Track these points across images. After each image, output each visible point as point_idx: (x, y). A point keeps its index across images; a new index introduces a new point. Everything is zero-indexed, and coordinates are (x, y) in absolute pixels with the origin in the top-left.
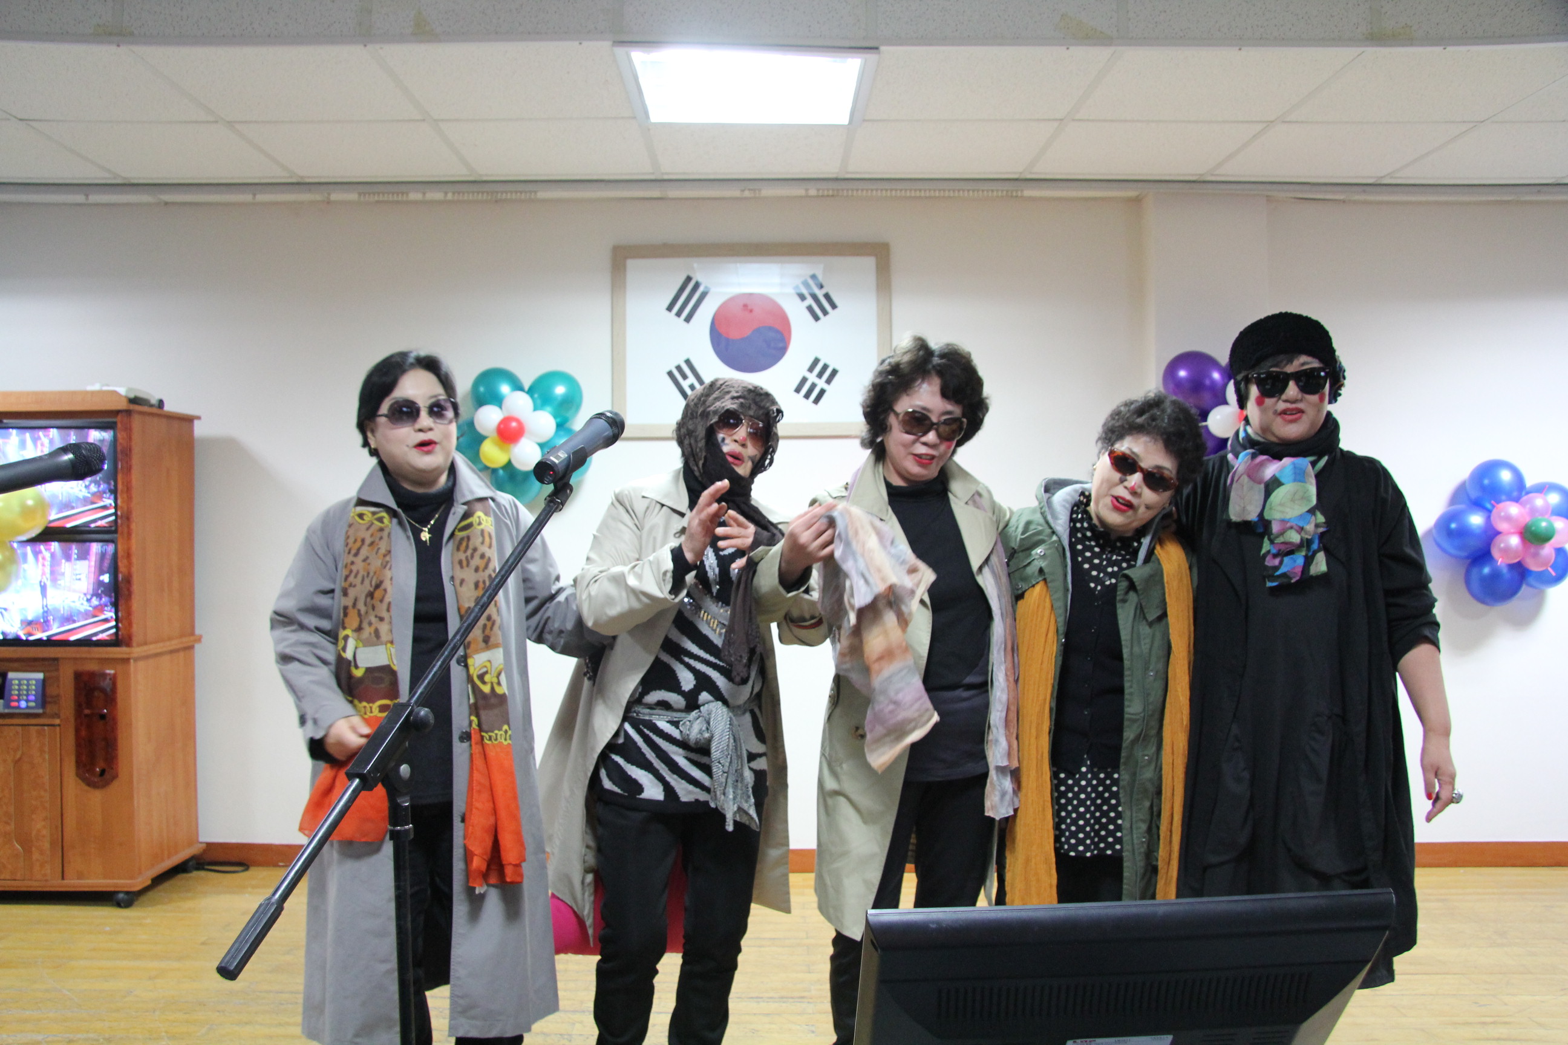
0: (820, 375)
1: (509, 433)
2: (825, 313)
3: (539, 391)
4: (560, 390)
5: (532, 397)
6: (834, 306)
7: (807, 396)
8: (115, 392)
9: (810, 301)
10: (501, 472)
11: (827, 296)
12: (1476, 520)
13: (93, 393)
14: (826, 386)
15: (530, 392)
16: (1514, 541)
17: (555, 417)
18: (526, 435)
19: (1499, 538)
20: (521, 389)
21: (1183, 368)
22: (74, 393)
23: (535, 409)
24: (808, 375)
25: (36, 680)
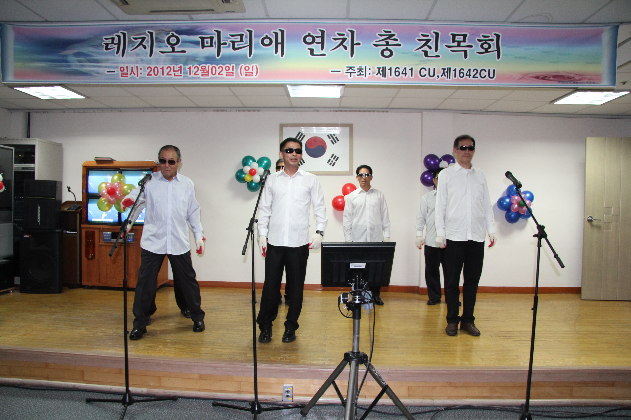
0: (334, 159)
1: (252, 173)
2: (336, 142)
3: (260, 162)
4: (265, 162)
5: (258, 163)
6: (338, 140)
7: (330, 164)
8: (153, 162)
9: (332, 139)
10: (250, 183)
11: (336, 138)
12: (508, 200)
13: (148, 162)
14: (335, 162)
15: (258, 162)
16: (516, 206)
17: (264, 169)
18: (257, 173)
19: (513, 205)
20: (255, 161)
21: (429, 159)
22: (143, 162)
23: (259, 167)
24: (331, 158)
25: (132, 234)
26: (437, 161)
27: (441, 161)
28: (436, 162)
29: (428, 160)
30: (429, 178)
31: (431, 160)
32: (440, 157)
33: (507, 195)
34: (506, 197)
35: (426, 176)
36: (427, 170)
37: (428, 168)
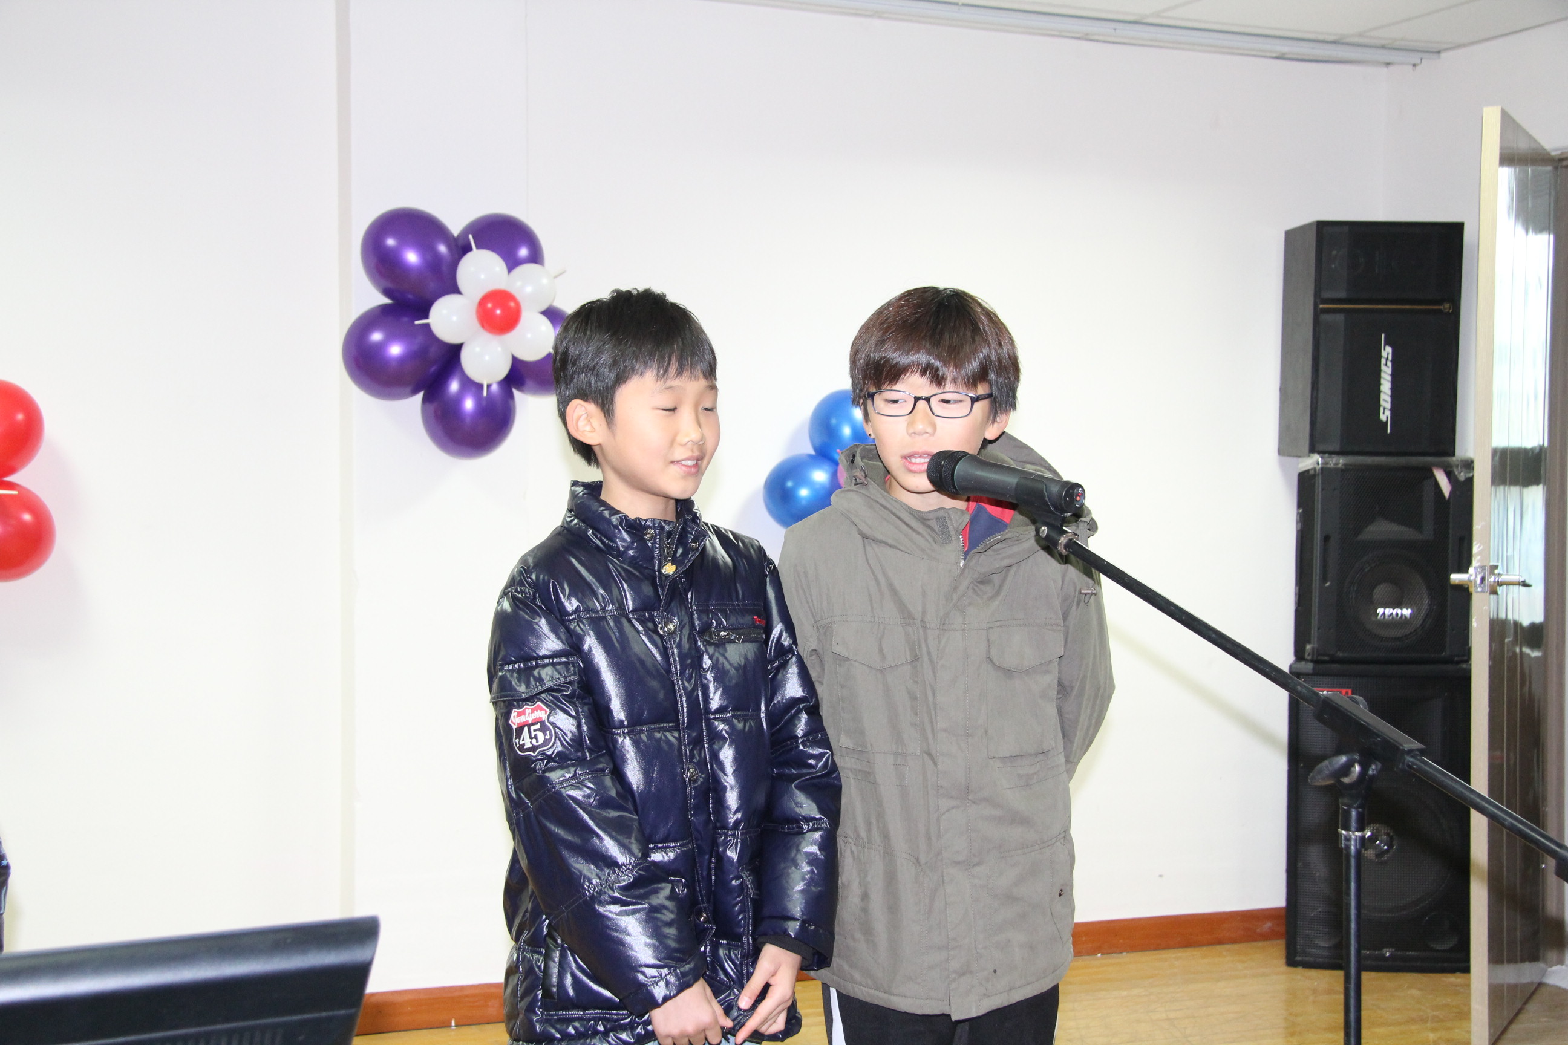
12: (818, 476)
21: (391, 236)
26: (442, 249)
27: (467, 249)
28: (437, 256)
29: (391, 242)
30: (396, 350)
31: (404, 242)
32: (456, 229)
33: (815, 449)
34: (810, 456)
35: (377, 337)
36: (386, 301)
37: (387, 292)
